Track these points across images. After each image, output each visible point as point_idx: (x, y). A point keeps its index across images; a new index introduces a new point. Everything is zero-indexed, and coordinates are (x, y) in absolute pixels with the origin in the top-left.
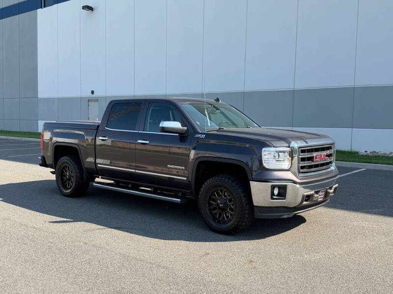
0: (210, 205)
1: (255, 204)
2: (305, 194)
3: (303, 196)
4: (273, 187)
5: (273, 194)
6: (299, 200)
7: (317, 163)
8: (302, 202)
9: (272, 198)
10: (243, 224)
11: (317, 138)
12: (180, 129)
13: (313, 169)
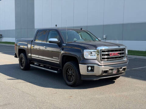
0: (66, 74)
1: (81, 74)
2: (103, 70)
3: (102, 71)
4: (88, 67)
5: (88, 70)
6: (101, 73)
7: (112, 57)
8: (102, 74)
9: (88, 71)
10: (77, 82)
11: (115, 46)
12: (58, 42)
13: (110, 59)
